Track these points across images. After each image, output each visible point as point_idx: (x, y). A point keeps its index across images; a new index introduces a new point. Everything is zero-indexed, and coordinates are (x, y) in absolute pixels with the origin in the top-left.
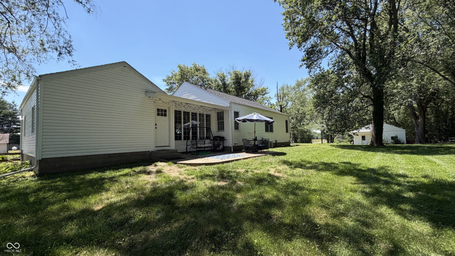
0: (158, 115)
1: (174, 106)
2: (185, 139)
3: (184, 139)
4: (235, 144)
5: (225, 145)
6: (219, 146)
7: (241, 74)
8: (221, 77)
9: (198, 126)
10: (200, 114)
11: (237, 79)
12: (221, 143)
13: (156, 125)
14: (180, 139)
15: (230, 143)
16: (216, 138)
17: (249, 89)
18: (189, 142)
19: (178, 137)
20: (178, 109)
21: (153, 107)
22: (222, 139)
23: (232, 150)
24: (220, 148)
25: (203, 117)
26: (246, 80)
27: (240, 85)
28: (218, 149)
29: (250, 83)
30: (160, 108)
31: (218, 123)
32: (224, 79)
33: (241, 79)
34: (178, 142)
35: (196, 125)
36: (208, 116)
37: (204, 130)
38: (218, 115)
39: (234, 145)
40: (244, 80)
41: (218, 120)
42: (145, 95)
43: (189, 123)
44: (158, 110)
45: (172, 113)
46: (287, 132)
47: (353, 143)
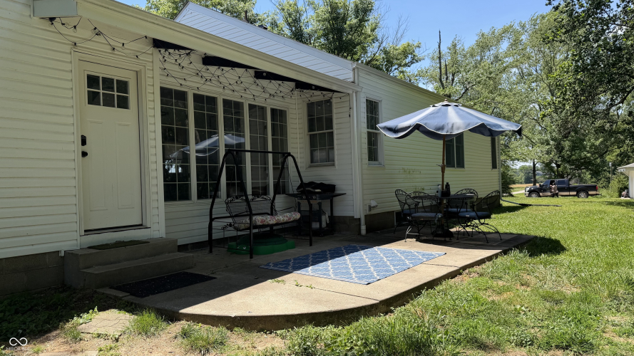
0: (93, 99)
1: (158, 72)
2: (202, 195)
3: (200, 197)
4: (370, 208)
5: (338, 212)
6: (317, 215)
7: (345, 6)
8: (290, 15)
9: (248, 147)
10: (251, 107)
11: (335, 19)
12: (326, 206)
13: (84, 142)
14: (185, 196)
15: (354, 204)
16: (307, 189)
17: (364, 50)
18: (220, 208)
19: (175, 189)
20: (173, 84)
21: (68, 67)
22: (329, 191)
23: (363, 228)
24: (324, 225)
25: (264, 117)
26: (361, 21)
27: (340, 38)
28: (315, 225)
29: (369, 32)
30: (101, 72)
31: (312, 138)
32: (297, 21)
33: (344, 20)
34: (179, 206)
35: (240, 145)
36: (279, 115)
37: (265, 162)
38: (310, 114)
39: (368, 213)
40: (354, 21)
41: (311, 128)
42: (27, 12)
43: (214, 139)
44: (92, 81)
45: (150, 97)
46: (494, 166)
47: (627, 196)
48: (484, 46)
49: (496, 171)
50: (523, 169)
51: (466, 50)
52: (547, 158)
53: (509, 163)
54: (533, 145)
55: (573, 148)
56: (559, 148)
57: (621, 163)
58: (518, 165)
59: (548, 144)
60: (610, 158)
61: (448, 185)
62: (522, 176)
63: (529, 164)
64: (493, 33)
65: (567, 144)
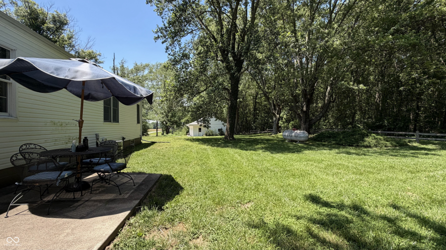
46: (138, 122)
47: (189, 135)
48: (137, 69)
49: (139, 125)
50: (153, 123)
51: (129, 69)
52: (163, 120)
53: (147, 121)
54: (157, 114)
55: (172, 117)
56: (167, 116)
57: (187, 123)
58: (151, 122)
59: (163, 114)
60: (183, 121)
61: (86, 139)
62: (152, 126)
63: (155, 122)
64: (142, 65)
65: (170, 114)
